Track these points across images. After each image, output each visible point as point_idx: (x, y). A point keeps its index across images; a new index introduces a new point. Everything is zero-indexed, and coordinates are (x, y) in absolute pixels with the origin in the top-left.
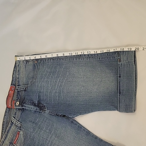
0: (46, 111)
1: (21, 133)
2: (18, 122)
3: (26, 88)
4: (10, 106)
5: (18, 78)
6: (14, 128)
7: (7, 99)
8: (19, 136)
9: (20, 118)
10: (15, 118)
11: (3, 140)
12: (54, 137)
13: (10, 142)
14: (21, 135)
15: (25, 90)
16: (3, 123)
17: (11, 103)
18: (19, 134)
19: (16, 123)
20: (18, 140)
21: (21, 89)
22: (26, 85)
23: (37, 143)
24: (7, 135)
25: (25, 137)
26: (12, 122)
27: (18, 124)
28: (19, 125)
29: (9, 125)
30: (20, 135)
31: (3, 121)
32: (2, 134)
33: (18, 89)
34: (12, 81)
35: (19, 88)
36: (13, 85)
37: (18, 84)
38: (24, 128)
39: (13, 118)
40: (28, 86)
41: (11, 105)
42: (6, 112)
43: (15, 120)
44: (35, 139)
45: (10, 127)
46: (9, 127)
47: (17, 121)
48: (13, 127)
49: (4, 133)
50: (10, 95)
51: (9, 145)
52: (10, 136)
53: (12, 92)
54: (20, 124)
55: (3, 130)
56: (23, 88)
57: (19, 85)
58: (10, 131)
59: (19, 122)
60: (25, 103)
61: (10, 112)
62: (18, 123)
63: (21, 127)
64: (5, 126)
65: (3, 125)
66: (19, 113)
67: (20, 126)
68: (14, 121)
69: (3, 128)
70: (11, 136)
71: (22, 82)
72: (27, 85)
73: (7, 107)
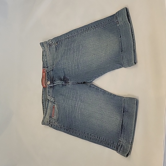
0: (69, 83)
1: (56, 106)
5: (46, 61)
7: (42, 80)
12: (80, 103)
13: (50, 116)
15: (52, 70)
18: (54, 108)
20: (54, 113)
21: (49, 70)
22: (52, 66)
23: (68, 111)
24: (46, 111)
25: (59, 109)
26: (48, 99)
27: (52, 100)
31: (42, 100)
33: (47, 71)
34: (43, 65)
36: (44, 67)
39: (48, 96)
40: (54, 66)
42: (43, 91)
44: (66, 109)
45: (48, 104)
47: (51, 98)
48: (50, 104)
49: (44, 109)
50: (43, 76)
51: (49, 118)
53: (45, 74)
54: (54, 99)
55: (43, 107)
56: (51, 69)
57: (47, 67)
58: (49, 107)
60: (55, 81)
61: (46, 91)
64: (44, 104)
66: (51, 90)
67: (54, 101)
69: (43, 105)
73: (43, 87)
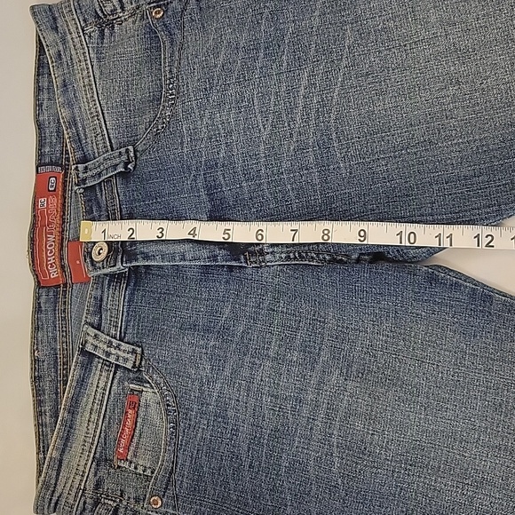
0: (268, 257)
1: (149, 395)
2: (118, 347)
3: (126, 164)
4: (54, 273)
5: (73, 123)
6: (103, 379)
7: (32, 240)
8: (141, 414)
9: (127, 321)
10: (99, 330)
12: (334, 378)
13: (97, 455)
14: (147, 406)
15: (125, 175)
16: (34, 369)
17: (62, 259)
18: (135, 406)
19: (108, 354)
20: (135, 440)
21: (99, 175)
22: (123, 150)
23: (245, 429)
24: (70, 428)
25: (176, 411)
26: (83, 352)
27: (124, 355)
28: (126, 360)
29: (74, 374)
30: (142, 409)
31: (35, 361)
32: (39, 425)
33: (84, 181)
35: (90, 173)
36: (51, 164)
37: (79, 155)
38: (157, 370)
39: (92, 331)
40: (135, 151)
41: (63, 267)
42: (38, 309)
43: (103, 337)
44: (231, 413)
45: (82, 382)
46: (74, 384)
47: (115, 342)
48: (99, 379)
49: (48, 420)
50: (43, 217)
51: (92, 470)
52: (87, 427)
53: (55, 202)
54: (134, 352)
55: (39, 403)
56: (115, 167)
57: (85, 160)
58: (87, 402)
59: (124, 346)
61: (60, 306)
62: (120, 353)
63: (139, 371)
64: (47, 385)
65: (36, 379)
66: (116, 300)
67: (134, 367)
68: (98, 344)
69: (38, 393)
70: (92, 426)
71: (99, 138)
72: (131, 148)
73: (39, 285)
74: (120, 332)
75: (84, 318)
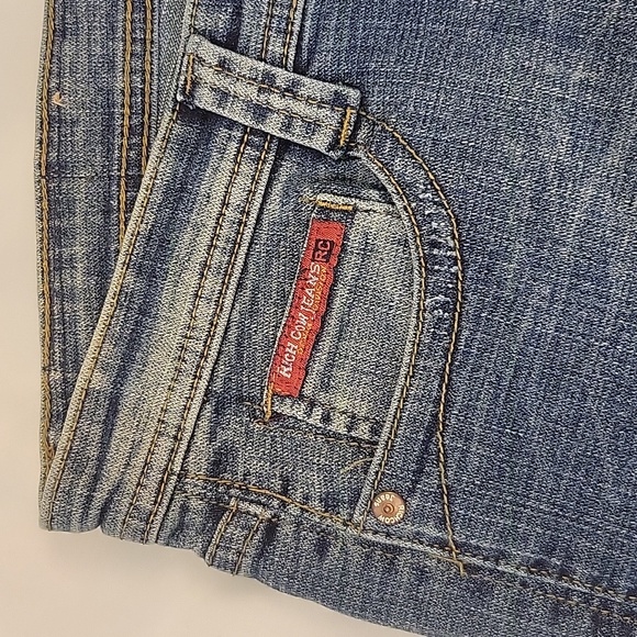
2: (291, 91)
6: (243, 182)
8: (349, 272)
10: (234, 49)
11: (100, 381)
13: (218, 386)
14: (367, 250)
16: (45, 144)
19: (261, 112)
20: (326, 344)
26: (188, 112)
27: (307, 110)
28: (312, 126)
29: (158, 167)
30: (352, 260)
32: (55, 296)
38: (409, 148)
39: (211, 52)
43: (245, 64)
46: (157, 197)
47: (283, 76)
51: (204, 424)
52: (190, 310)
59: (311, 86)
62: (299, 108)
63: (347, 158)
65: (53, 171)
67: (333, 146)
70: (205, 310)
74: (299, 47)
75: (187, 20)
